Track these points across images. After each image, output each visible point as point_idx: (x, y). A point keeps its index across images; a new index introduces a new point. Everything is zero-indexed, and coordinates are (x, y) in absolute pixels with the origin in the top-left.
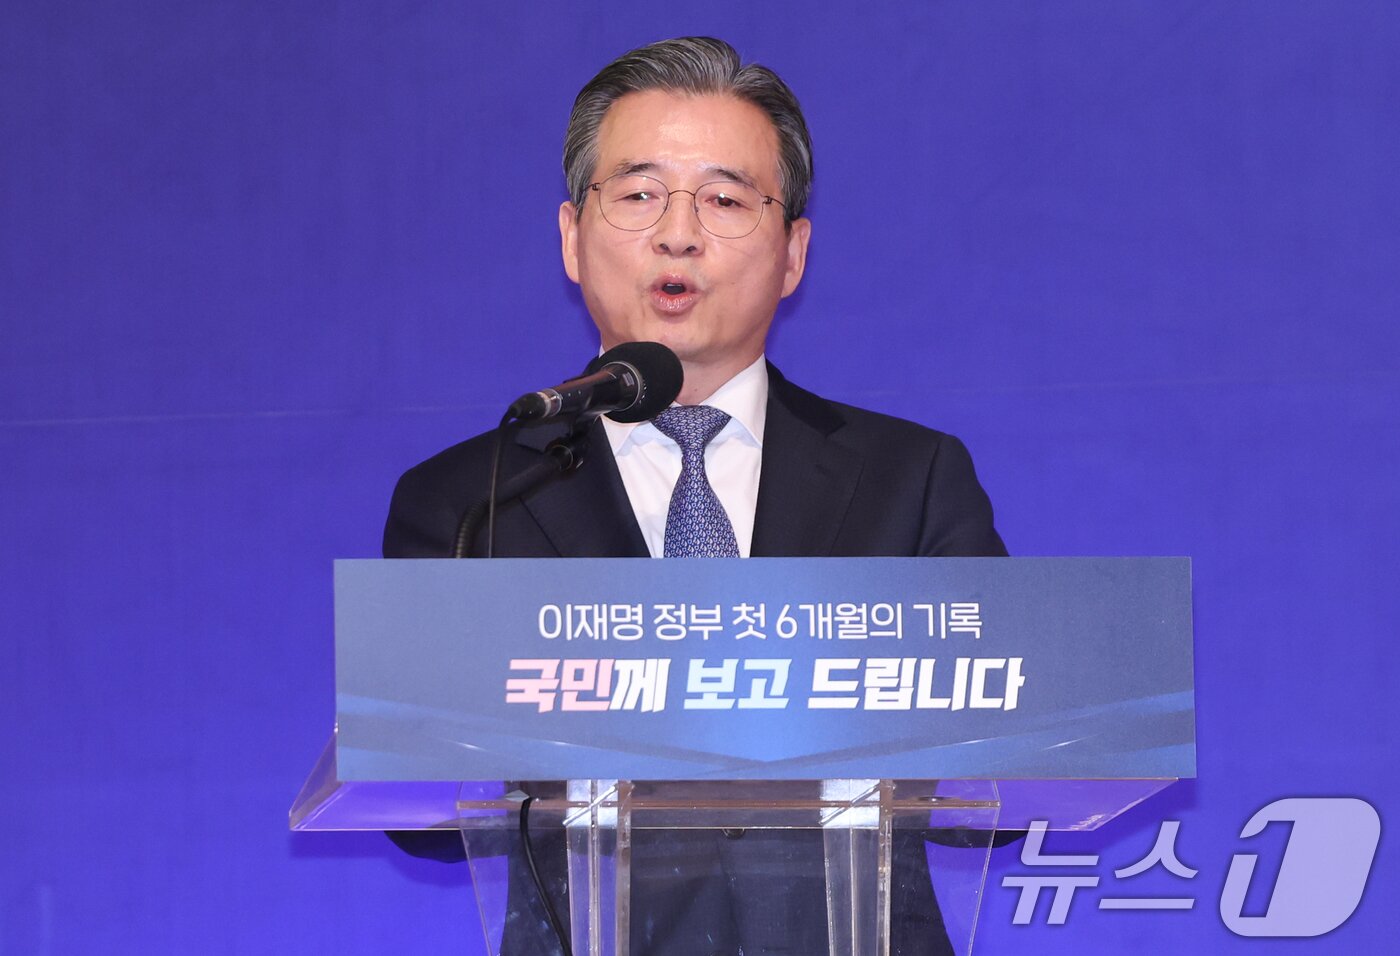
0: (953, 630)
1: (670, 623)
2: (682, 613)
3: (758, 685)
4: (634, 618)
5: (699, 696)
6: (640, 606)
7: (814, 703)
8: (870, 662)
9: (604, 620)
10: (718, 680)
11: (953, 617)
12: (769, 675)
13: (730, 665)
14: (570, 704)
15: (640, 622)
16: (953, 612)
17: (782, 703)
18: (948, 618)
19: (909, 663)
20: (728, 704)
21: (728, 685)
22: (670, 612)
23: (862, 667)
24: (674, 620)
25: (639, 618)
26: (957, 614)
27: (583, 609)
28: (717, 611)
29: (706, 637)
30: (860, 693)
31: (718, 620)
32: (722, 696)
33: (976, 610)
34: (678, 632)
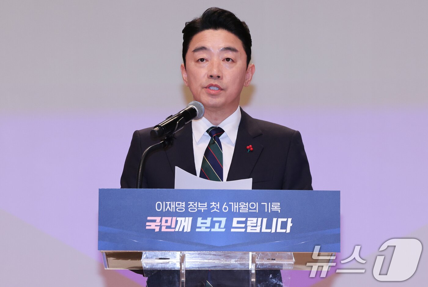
0: (272, 210)
1: (193, 207)
2: (196, 205)
3: (217, 225)
4: (182, 206)
5: (200, 228)
6: (184, 202)
7: (233, 230)
8: (249, 219)
9: (174, 206)
10: (206, 223)
11: (272, 206)
12: (220, 222)
13: (209, 219)
14: (164, 229)
15: (184, 207)
16: (273, 205)
17: (224, 230)
18: (271, 207)
19: (260, 219)
20: (208, 230)
21: (208, 225)
22: (193, 204)
23: (247, 220)
24: (194, 206)
25: (184, 206)
26: (273, 206)
27: (168, 203)
28: (206, 204)
29: (203, 211)
30: (246, 227)
31: (206, 207)
32: (206, 228)
33: (279, 205)
34: (195, 210)
